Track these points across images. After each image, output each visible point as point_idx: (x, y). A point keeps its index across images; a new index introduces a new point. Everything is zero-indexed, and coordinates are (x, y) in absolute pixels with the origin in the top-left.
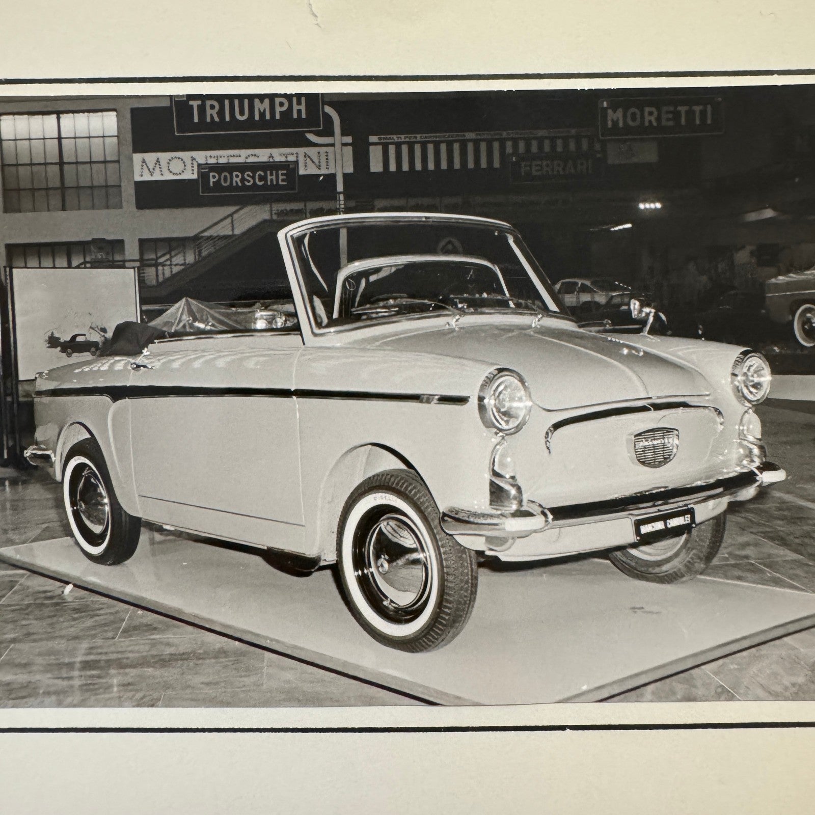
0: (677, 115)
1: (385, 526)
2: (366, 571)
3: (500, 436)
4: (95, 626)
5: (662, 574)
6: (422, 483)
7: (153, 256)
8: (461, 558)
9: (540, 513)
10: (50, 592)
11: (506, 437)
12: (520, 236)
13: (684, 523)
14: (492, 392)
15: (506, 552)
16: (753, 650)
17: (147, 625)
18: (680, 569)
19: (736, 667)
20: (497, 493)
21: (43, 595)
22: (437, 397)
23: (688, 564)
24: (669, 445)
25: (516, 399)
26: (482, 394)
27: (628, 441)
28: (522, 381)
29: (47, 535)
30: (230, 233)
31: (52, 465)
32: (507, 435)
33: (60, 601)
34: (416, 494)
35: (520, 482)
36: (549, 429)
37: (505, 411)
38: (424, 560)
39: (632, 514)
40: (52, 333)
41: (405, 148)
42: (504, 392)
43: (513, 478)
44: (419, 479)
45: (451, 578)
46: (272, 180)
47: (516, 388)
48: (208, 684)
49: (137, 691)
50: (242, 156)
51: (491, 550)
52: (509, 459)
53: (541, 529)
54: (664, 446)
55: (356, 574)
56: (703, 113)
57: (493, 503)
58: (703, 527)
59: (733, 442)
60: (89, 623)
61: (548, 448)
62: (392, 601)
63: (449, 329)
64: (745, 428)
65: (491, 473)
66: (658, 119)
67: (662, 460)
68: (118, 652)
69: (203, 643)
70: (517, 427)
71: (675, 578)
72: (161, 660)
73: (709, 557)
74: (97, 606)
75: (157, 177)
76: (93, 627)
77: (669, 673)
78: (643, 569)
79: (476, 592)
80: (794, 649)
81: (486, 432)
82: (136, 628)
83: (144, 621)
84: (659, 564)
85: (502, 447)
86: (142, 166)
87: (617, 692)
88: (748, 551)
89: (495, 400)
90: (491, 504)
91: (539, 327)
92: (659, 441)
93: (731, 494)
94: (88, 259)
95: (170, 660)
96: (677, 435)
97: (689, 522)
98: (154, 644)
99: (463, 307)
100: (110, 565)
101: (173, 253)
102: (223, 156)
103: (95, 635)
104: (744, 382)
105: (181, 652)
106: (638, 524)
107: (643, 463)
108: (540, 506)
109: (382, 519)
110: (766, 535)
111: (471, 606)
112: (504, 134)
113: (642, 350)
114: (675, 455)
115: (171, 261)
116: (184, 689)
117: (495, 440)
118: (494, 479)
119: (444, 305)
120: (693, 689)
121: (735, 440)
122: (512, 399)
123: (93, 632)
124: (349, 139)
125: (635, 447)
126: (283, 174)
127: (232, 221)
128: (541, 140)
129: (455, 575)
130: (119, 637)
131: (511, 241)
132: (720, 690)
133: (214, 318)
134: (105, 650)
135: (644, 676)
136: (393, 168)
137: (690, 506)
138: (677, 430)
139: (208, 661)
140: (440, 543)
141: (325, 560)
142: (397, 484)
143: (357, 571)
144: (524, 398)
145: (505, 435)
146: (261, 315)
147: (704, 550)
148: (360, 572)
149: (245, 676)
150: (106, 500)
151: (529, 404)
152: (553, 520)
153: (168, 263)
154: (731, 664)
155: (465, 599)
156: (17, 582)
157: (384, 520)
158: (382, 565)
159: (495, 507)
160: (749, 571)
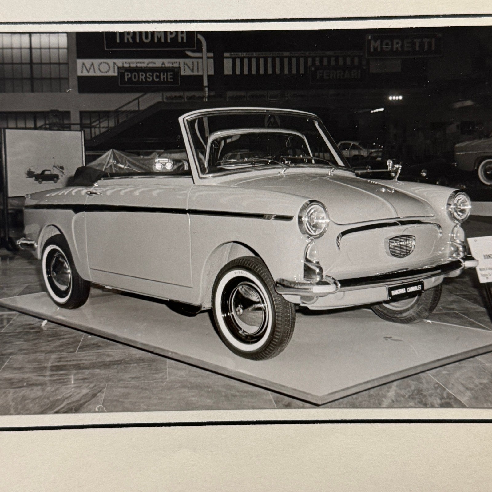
0: (414, 44)
1: (241, 288)
2: (229, 314)
3: (311, 239)
4: (62, 345)
5: (403, 318)
6: (264, 265)
7: (88, 122)
8: (286, 307)
9: (333, 283)
10: (32, 324)
11: (314, 240)
12: (322, 122)
13: (417, 290)
14: (306, 214)
15: (313, 305)
16: (457, 364)
17: (94, 344)
18: (413, 316)
19: (447, 372)
20: (308, 271)
21: (28, 327)
22: (274, 216)
23: (418, 313)
24: (409, 245)
25: (321, 218)
26: (300, 215)
27: (385, 242)
28: (324, 208)
29: (28, 291)
30: (137, 109)
31: (35, 249)
32: (314, 238)
33: (39, 330)
34: (260, 271)
35: (322, 265)
36: (339, 234)
37: (314, 225)
38: (264, 308)
39: (386, 284)
40: (30, 169)
41: (246, 61)
42: (314, 214)
43: (318, 263)
44: (262, 262)
45: (280, 319)
46: (164, 78)
47: (321, 212)
48: (133, 378)
49: (91, 382)
50: (145, 63)
51: (303, 303)
52: (315, 252)
53: (333, 292)
54: (406, 245)
55: (223, 315)
56: (430, 44)
57: (306, 277)
58: (428, 292)
59: (448, 244)
60: (58, 343)
61: (338, 246)
62: (244, 331)
63: (280, 176)
64: (455, 235)
65: (305, 260)
66: (402, 46)
67: (405, 253)
68: (77, 360)
69: (129, 354)
70: (320, 234)
71: (410, 321)
72: (104, 365)
73: (431, 309)
74: (62, 333)
75: (91, 74)
76: (61, 346)
77: (407, 375)
78: (391, 315)
79: (294, 326)
80: (481, 363)
81: (302, 236)
82: (88, 346)
83: (93, 342)
84: (401, 312)
85: (311, 245)
86: (83, 67)
87: (376, 385)
88: (454, 306)
89: (308, 218)
90: (304, 277)
91: (332, 175)
92: (403, 243)
93: (445, 274)
94: (47, 122)
95: (110, 364)
96: (414, 239)
97: (420, 289)
98: (99, 355)
99: (288, 163)
100: (71, 309)
101: (101, 121)
102: (133, 63)
103: (63, 350)
104: (455, 209)
105: (116, 360)
106: (390, 290)
107: (394, 255)
108: (333, 279)
109: (239, 285)
110: (465, 296)
111: (291, 335)
112: (307, 54)
113: (393, 189)
114: (413, 251)
115: (100, 125)
116: (119, 381)
117: (308, 241)
118: (306, 263)
119: (277, 162)
120: (421, 385)
121: (448, 242)
122: (318, 218)
123: (61, 349)
124: (211, 55)
125: (389, 246)
126: (170, 75)
127: (139, 102)
128: (329, 58)
129: (282, 317)
130: (78, 351)
131: (316, 124)
132: (436, 385)
133: (129, 162)
134: (69, 359)
135: (392, 376)
136: (238, 72)
137: (421, 280)
138: (414, 236)
139: (132, 365)
140: (274, 299)
141: (204, 307)
142: (249, 265)
143: (224, 314)
144: (325, 217)
145: (313, 238)
146: (159, 161)
147: (428, 305)
148: (225, 315)
149: (155, 373)
150: (69, 271)
151: (328, 221)
152: (341, 287)
153: (98, 126)
154: (444, 371)
155: (288, 330)
156: (11, 319)
157: (240, 285)
158: (239, 311)
159: (307, 279)
160: (454, 317)
